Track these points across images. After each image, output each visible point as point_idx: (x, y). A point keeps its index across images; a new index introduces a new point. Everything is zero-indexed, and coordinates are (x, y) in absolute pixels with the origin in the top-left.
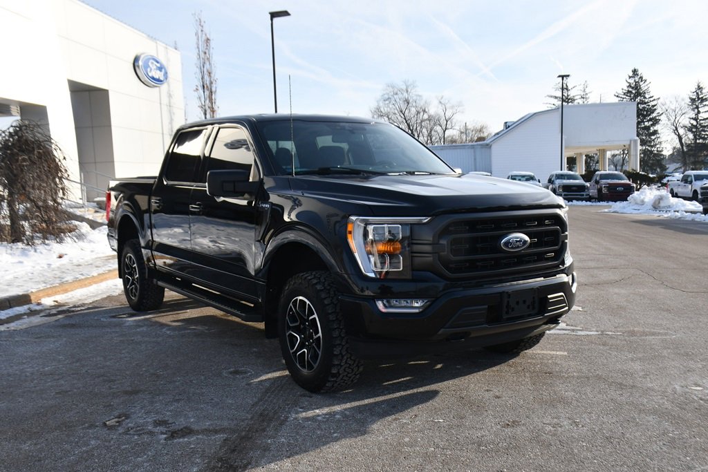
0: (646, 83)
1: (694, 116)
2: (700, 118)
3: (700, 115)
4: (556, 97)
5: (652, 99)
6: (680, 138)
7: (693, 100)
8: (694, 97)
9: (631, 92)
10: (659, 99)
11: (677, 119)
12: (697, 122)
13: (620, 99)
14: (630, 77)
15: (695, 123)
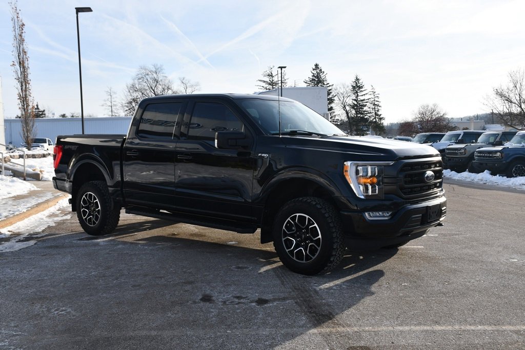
0: (324, 74)
1: (355, 98)
2: (359, 100)
3: (359, 97)
4: (264, 82)
5: (328, 85)
6: (347, 113)
7: (354, 87)
8: (355, 85)
9: (314, 80)
10: (333, 85)
11: (345, 99)
12: (357, 102)
13: (308, 84)
14: (314, 69)
15: (355, 103)
